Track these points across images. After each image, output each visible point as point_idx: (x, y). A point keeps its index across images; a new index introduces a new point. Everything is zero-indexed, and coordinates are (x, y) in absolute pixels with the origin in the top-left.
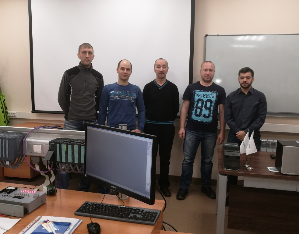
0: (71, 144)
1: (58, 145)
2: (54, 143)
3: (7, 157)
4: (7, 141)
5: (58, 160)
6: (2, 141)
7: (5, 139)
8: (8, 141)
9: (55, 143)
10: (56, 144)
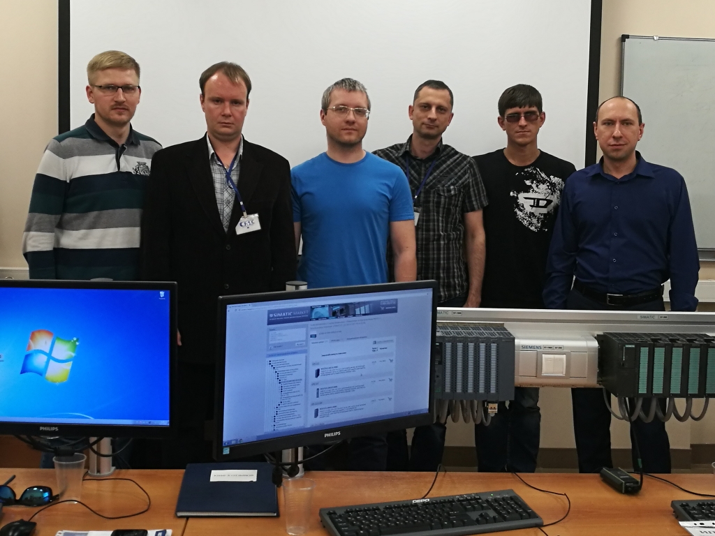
0: (683, 346)
1: (644, 351)
2: (633, 346)
3: (493, 390)
4: (494, 346)
5: (643, 389)
6: (479, 347)
7: (488, 342)
8: (498, 347)
9: (636, 345)
10: (638, 346)
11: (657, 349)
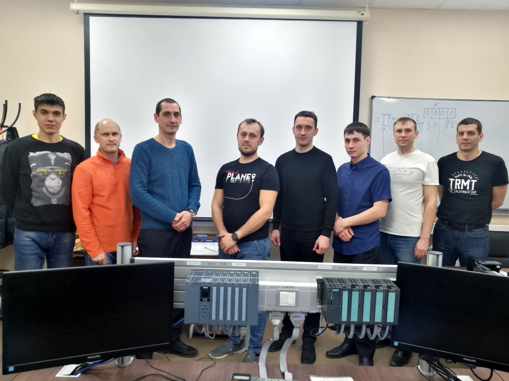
0: (371, 291)
1: (345, 294)
2: (338, 290)
3: (244, 319)
5: (344, 318)
6: (235, 290)
7: (241, 287)
8: (247, 290)
9: (340, 289)
10: (341, 291)
11: (353, 293)
